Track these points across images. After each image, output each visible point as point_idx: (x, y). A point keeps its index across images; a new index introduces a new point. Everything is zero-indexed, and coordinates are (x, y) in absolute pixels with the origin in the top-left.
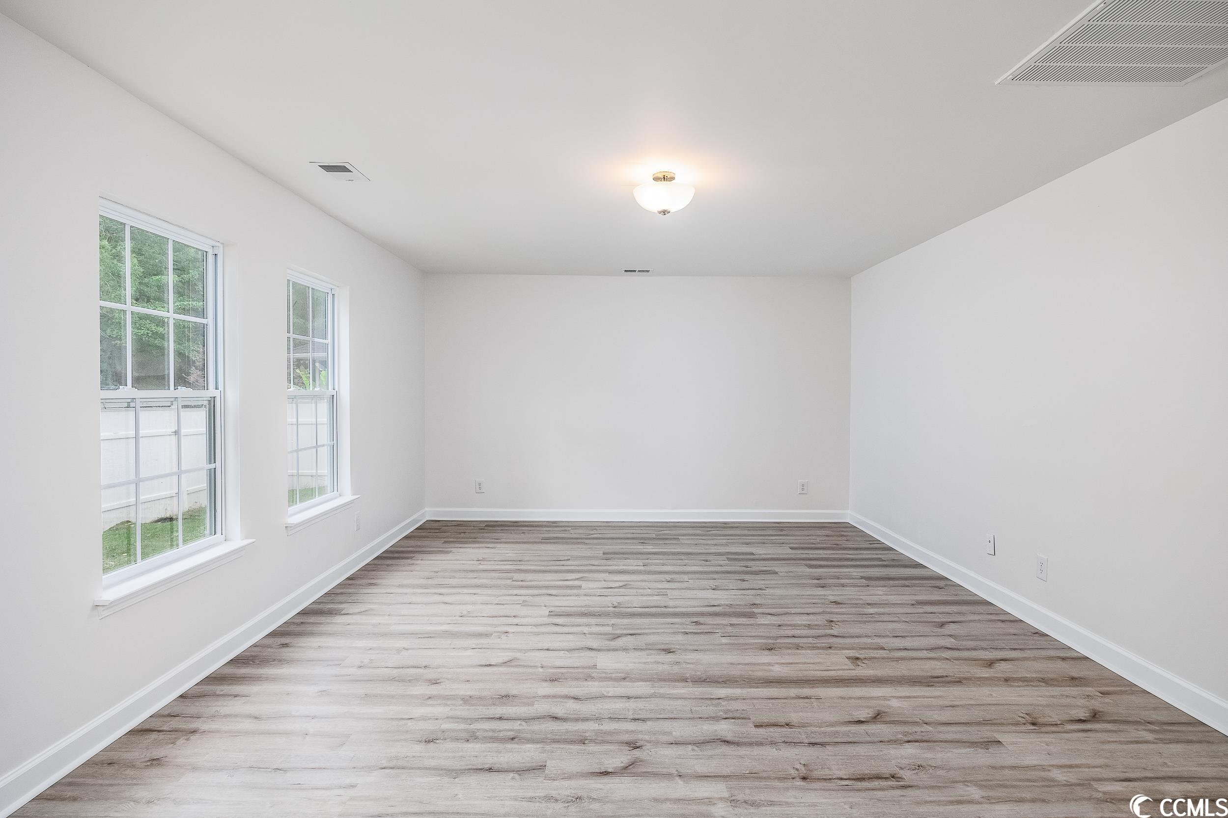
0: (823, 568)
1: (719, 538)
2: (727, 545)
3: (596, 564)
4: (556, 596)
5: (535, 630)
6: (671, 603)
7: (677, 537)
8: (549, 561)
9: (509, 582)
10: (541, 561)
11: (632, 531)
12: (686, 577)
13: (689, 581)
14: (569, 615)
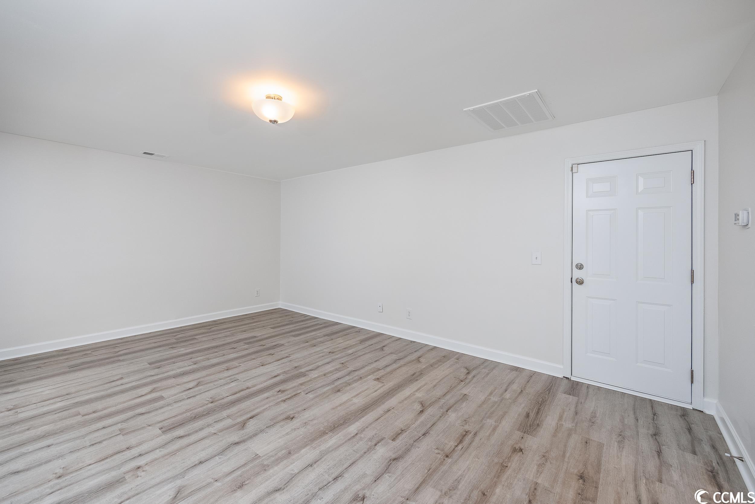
0: (300, 336)
1: (222, 332)
2: (233, 335)
3: (153, 374)
4: (149, 412)
5: (165, 451)
6: (249, 384)
7: (193, 337)
8: (105, 384)
9: (79, 418)
10: (93, 387)
11: (154, 341)
12: (235, 363)
13: (240, 365)
14: (181, 424)
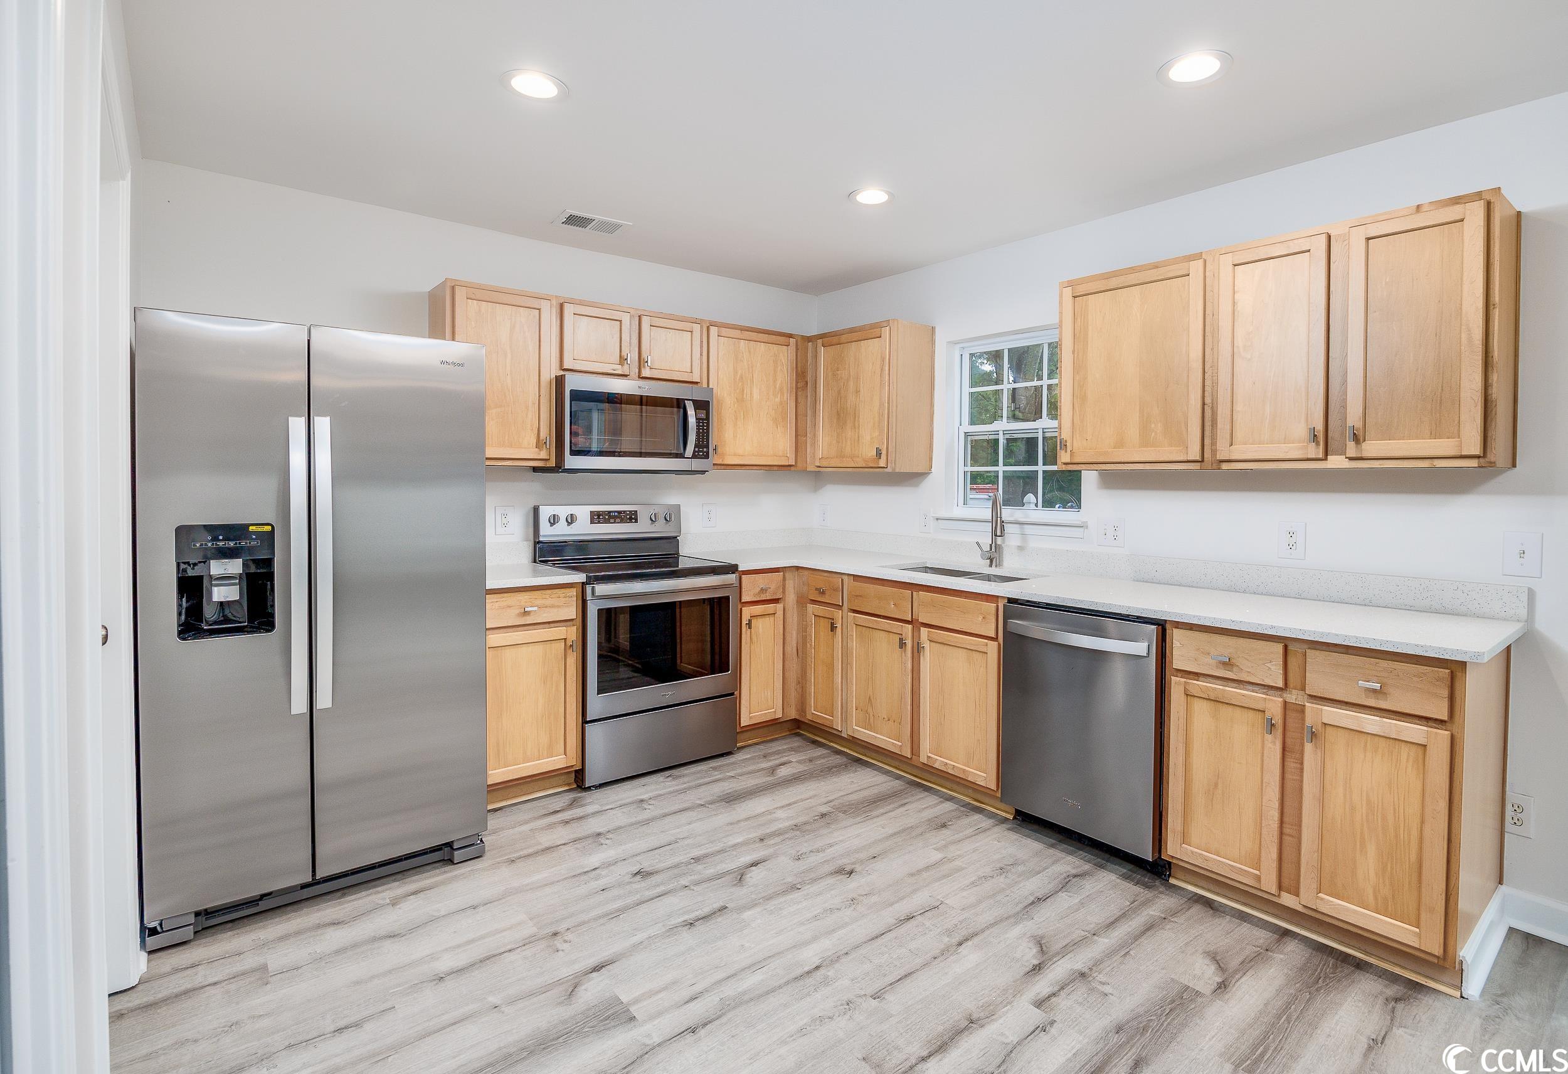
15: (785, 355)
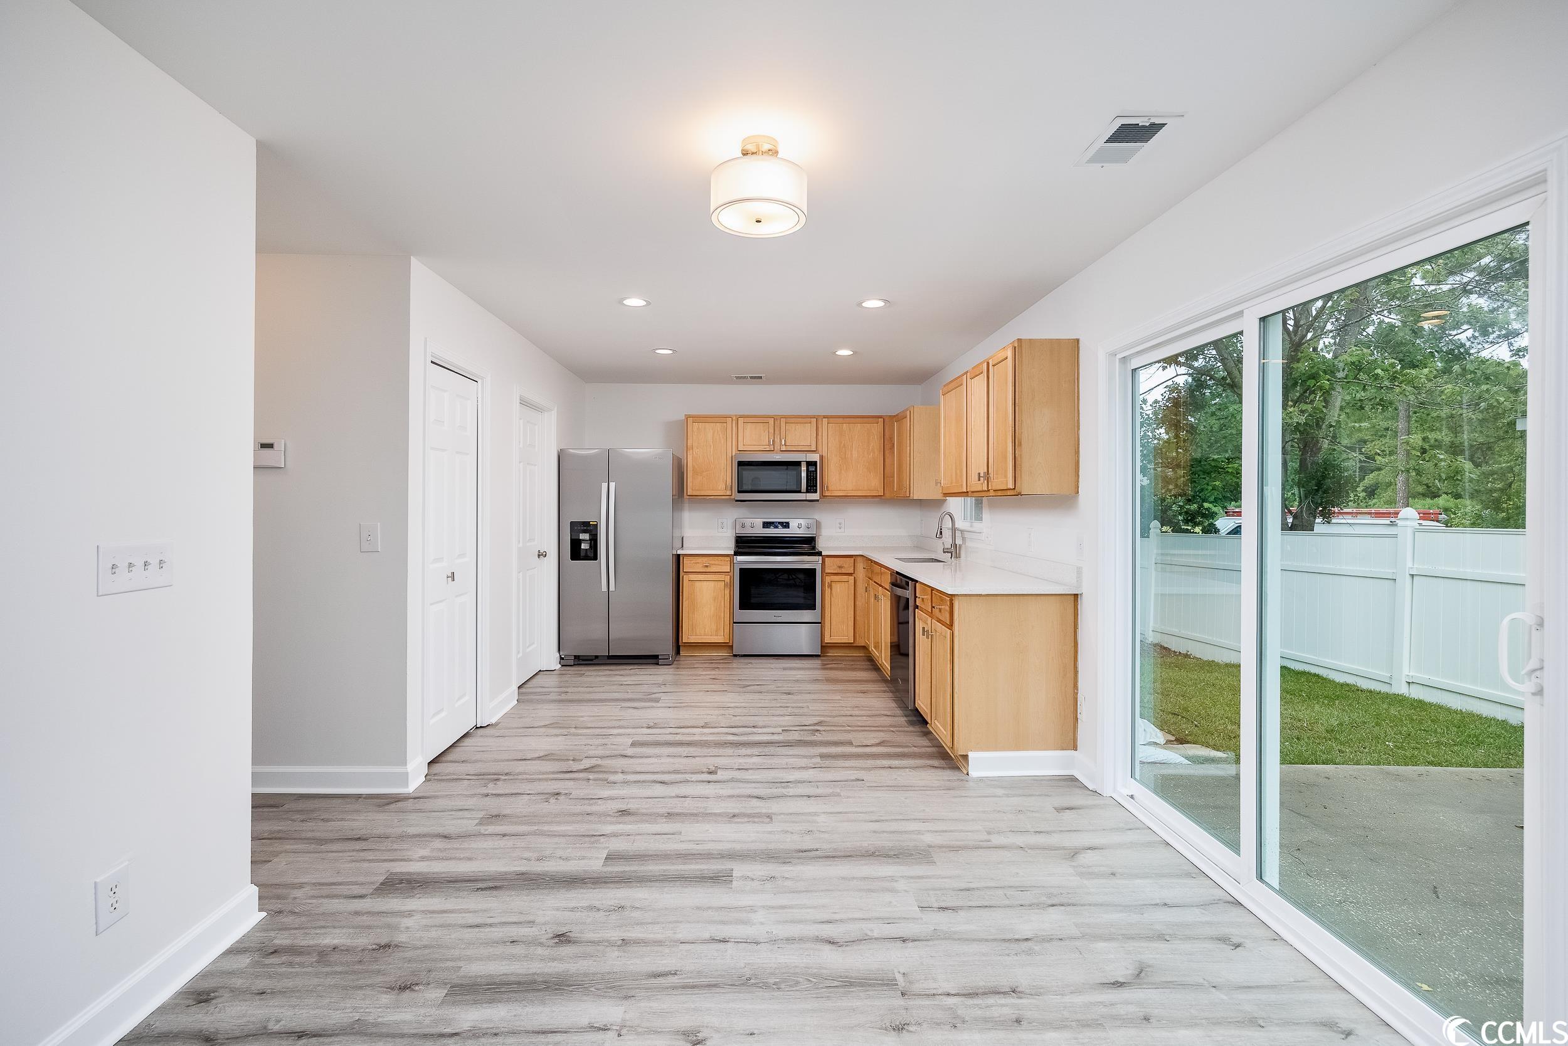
15: (876, 429)
